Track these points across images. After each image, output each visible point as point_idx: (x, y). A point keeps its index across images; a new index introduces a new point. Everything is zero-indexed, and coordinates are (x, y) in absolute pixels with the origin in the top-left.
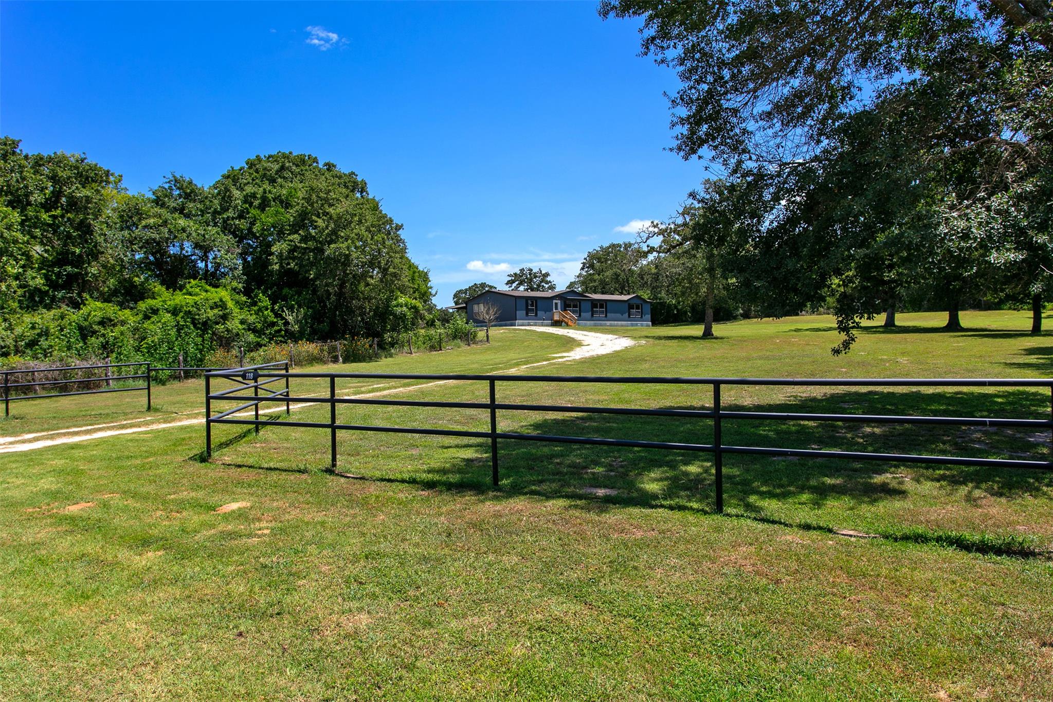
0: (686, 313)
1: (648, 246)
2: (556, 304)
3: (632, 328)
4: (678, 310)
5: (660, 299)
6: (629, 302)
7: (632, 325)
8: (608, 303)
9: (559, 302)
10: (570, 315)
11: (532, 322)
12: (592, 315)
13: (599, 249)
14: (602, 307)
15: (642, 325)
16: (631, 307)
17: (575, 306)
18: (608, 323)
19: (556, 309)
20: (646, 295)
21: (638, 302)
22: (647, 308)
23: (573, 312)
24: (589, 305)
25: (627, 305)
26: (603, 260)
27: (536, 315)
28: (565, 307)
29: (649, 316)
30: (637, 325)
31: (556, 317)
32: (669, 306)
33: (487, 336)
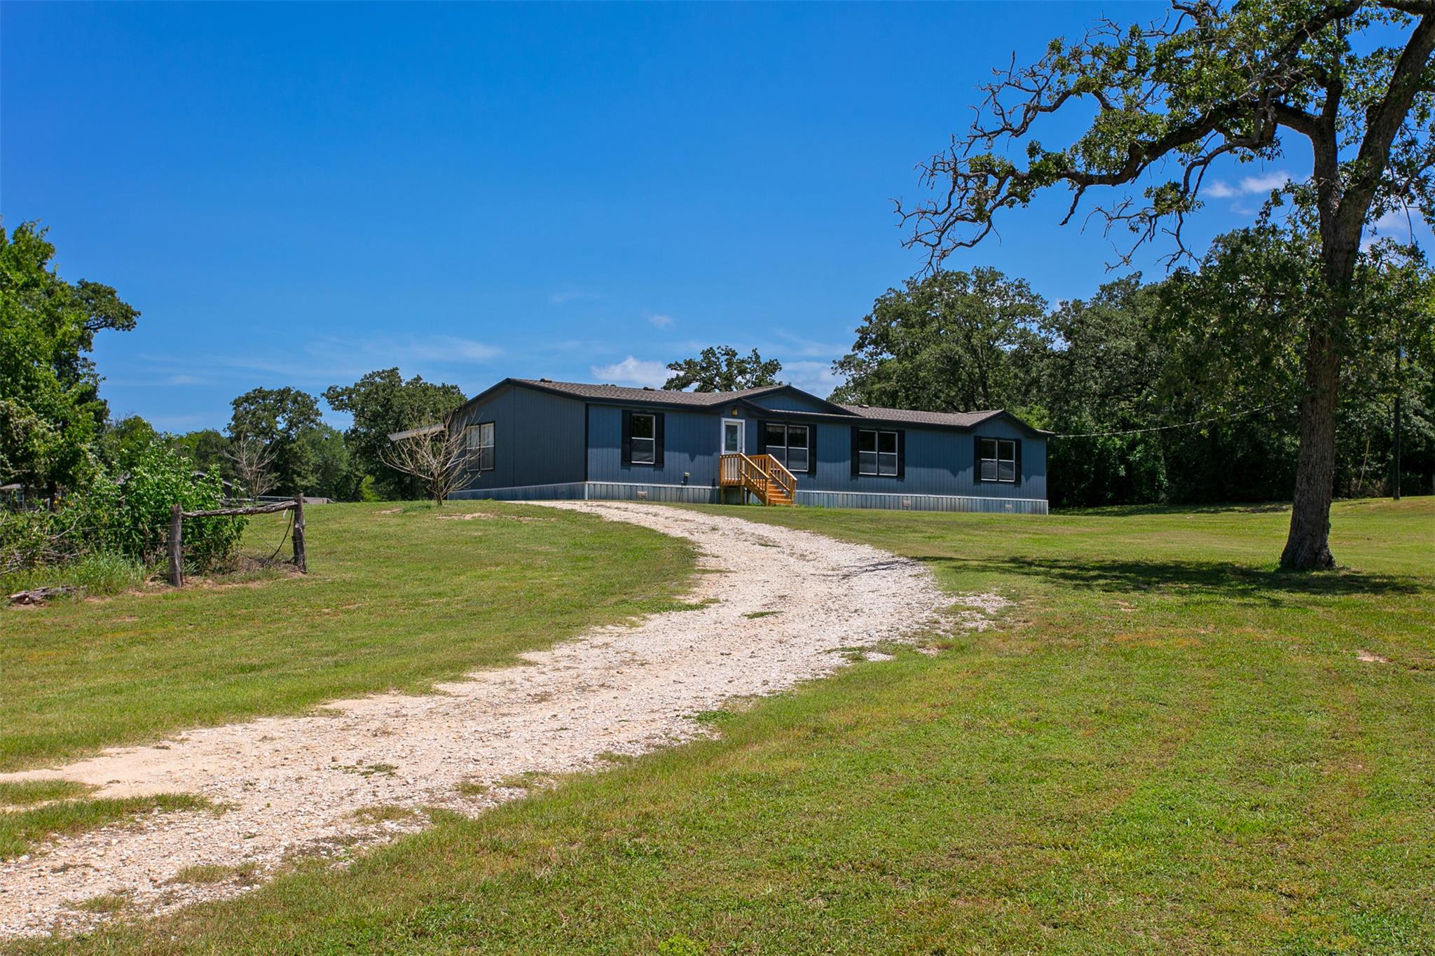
0: (1153, 474)
1: (1033, 151)
2: (732, 430)
3: (986, 516)
4: (1129, 467)
5: (1077, 432)
6: (979, 433)
7: (987, 508)
8: (909, 435)
9: (740, 423)
10: (776, 468)
11: (643, 487)
12: (855, 472)
13: (905, 289)
14: (887, 444)
15: (1018, 508)
16: (982, 450)
17: (796, 440)
18: (908, 498)
19: (732, 446)
20: (1035, 416)
21: (1009, 434)
22: (1036, 455)
23: (789, 459)
24: (844, 437)
25: (969, 443)
26: (914, 319)
27: (660, 462)
28: (764, 441)
29: (1040, 481)
30: (1001, 507)
31: (729, 474)
32: (1104, 455)
33: (298, 540)
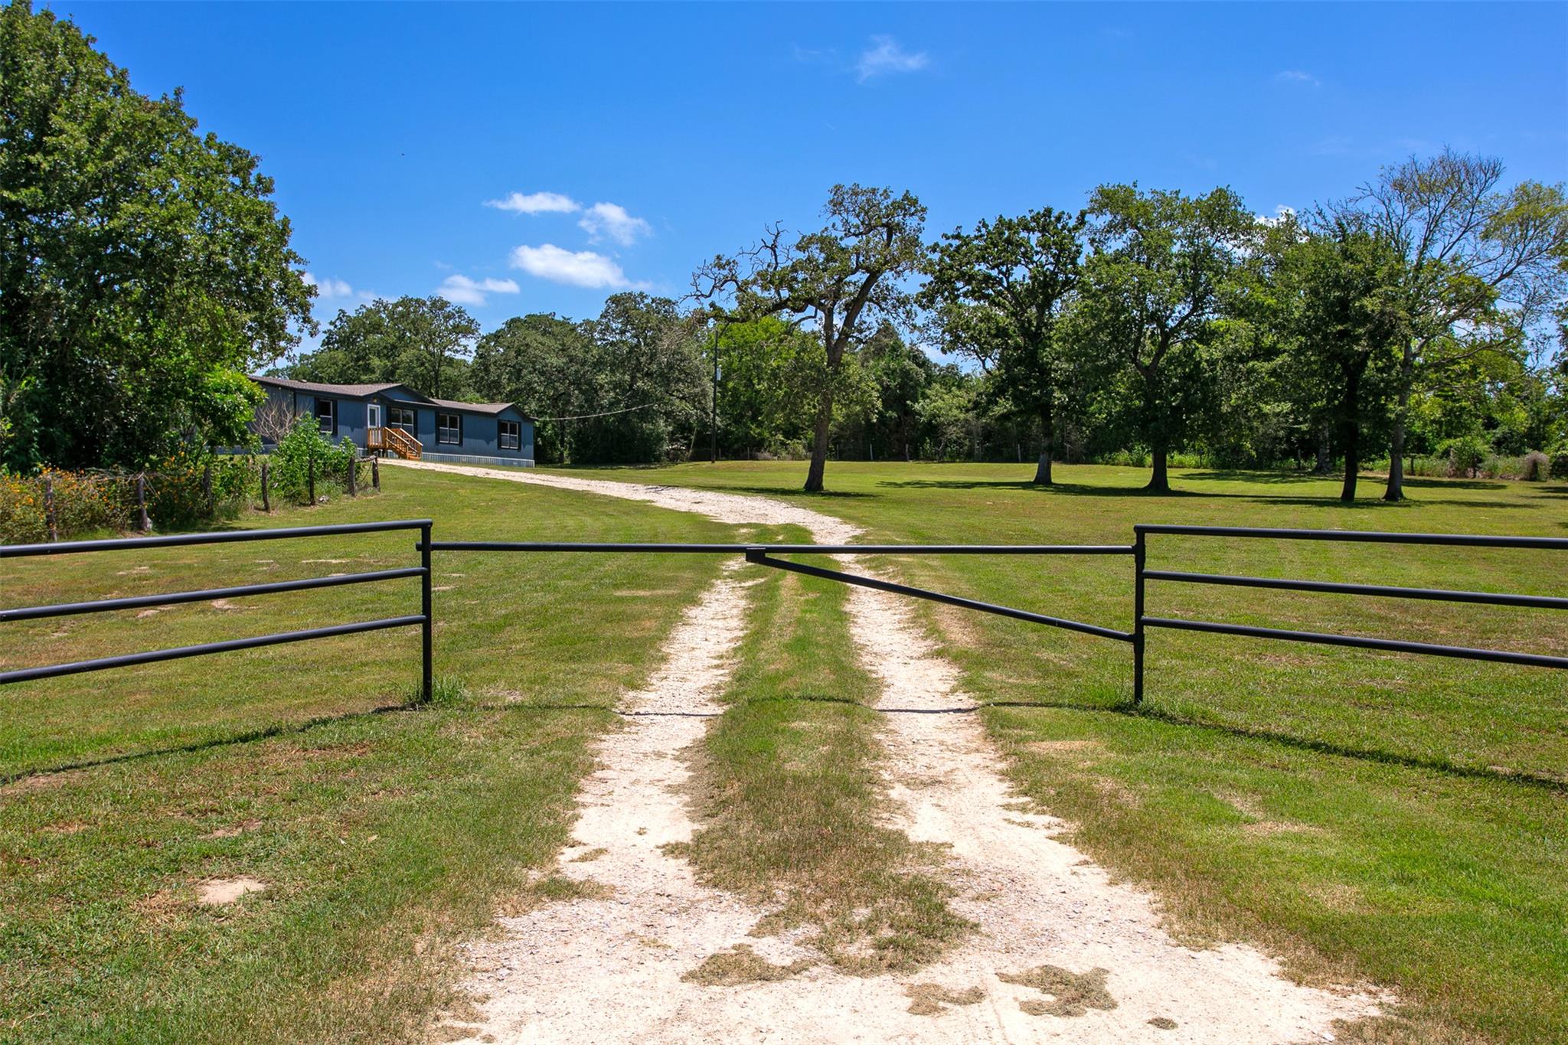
2: (373, 412)
6: (500, 417)
7: (503, 464)
8: (465, 418)
9: (378, 408)
10: (402, 435)
12: (437, 440)
14: (453, 424)
15: (519, 465)
16: (502, 427)
17: (406, 419)
18: (463, 457)
19: (373, 423)
21: (515, 418)
22: (529, 432)
24: (432, 418)
25: (495, 424)
27: (335, 432)
28: (390, 419)
29: (530, 448)
30: (510, 464)
31: (374, 441)
